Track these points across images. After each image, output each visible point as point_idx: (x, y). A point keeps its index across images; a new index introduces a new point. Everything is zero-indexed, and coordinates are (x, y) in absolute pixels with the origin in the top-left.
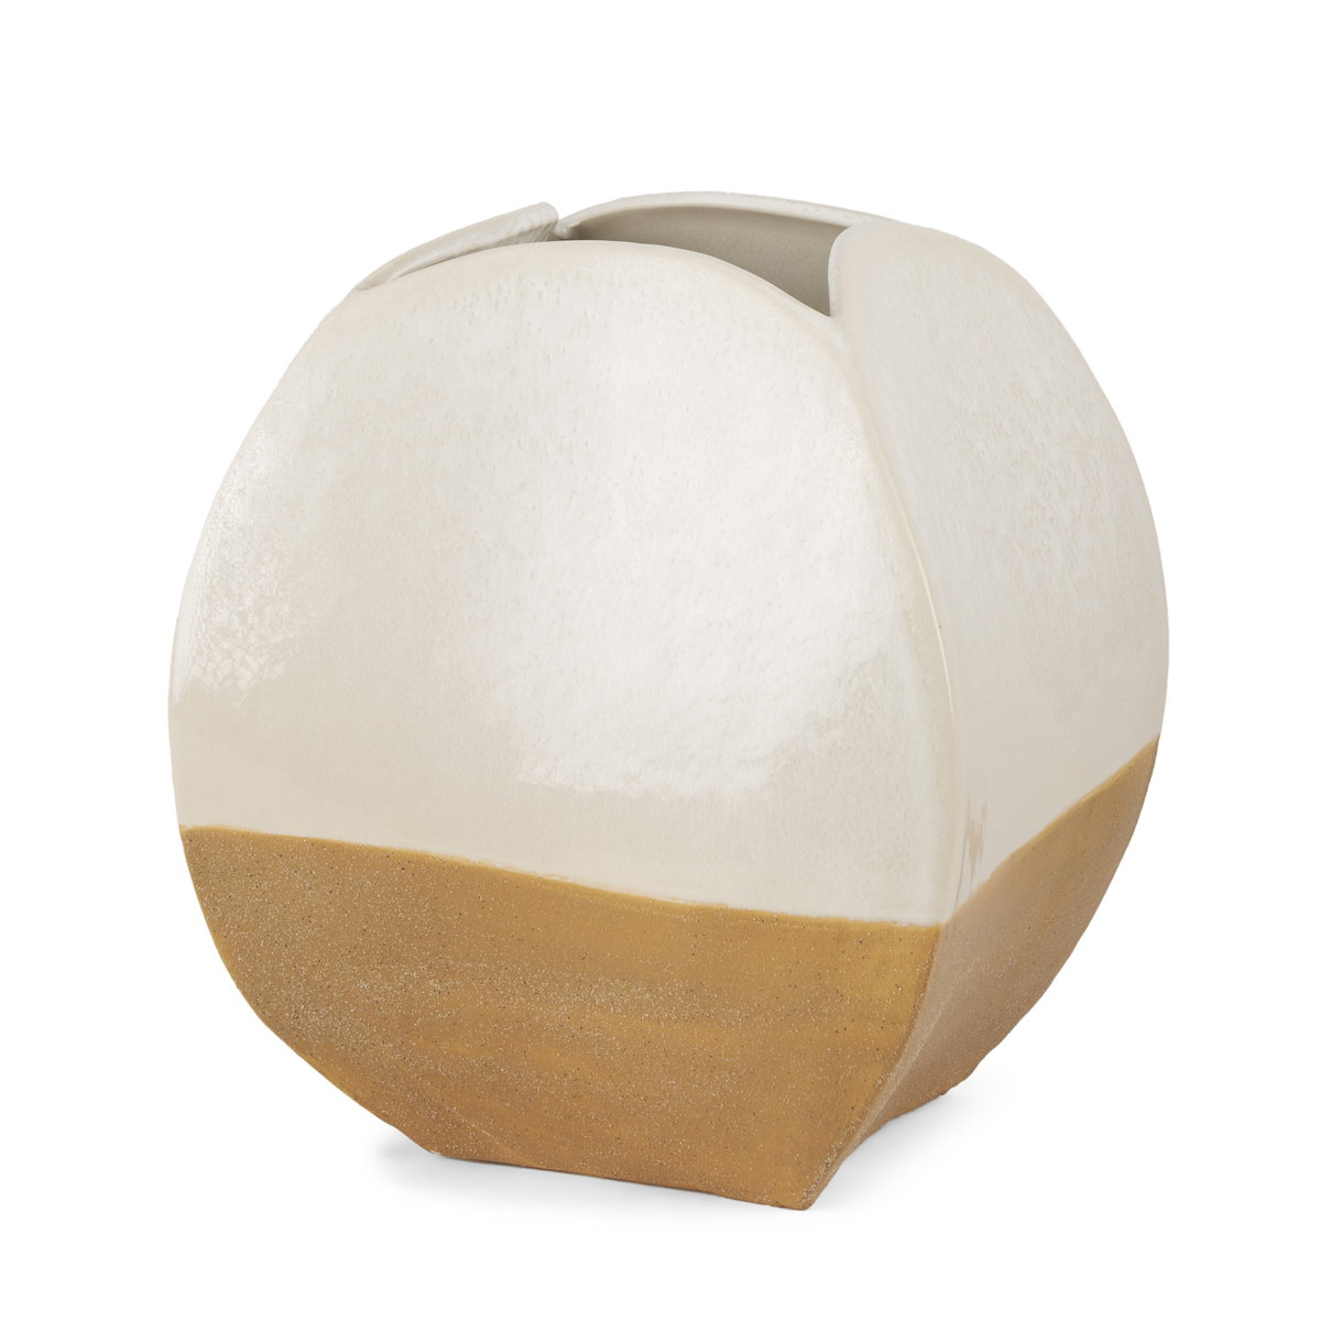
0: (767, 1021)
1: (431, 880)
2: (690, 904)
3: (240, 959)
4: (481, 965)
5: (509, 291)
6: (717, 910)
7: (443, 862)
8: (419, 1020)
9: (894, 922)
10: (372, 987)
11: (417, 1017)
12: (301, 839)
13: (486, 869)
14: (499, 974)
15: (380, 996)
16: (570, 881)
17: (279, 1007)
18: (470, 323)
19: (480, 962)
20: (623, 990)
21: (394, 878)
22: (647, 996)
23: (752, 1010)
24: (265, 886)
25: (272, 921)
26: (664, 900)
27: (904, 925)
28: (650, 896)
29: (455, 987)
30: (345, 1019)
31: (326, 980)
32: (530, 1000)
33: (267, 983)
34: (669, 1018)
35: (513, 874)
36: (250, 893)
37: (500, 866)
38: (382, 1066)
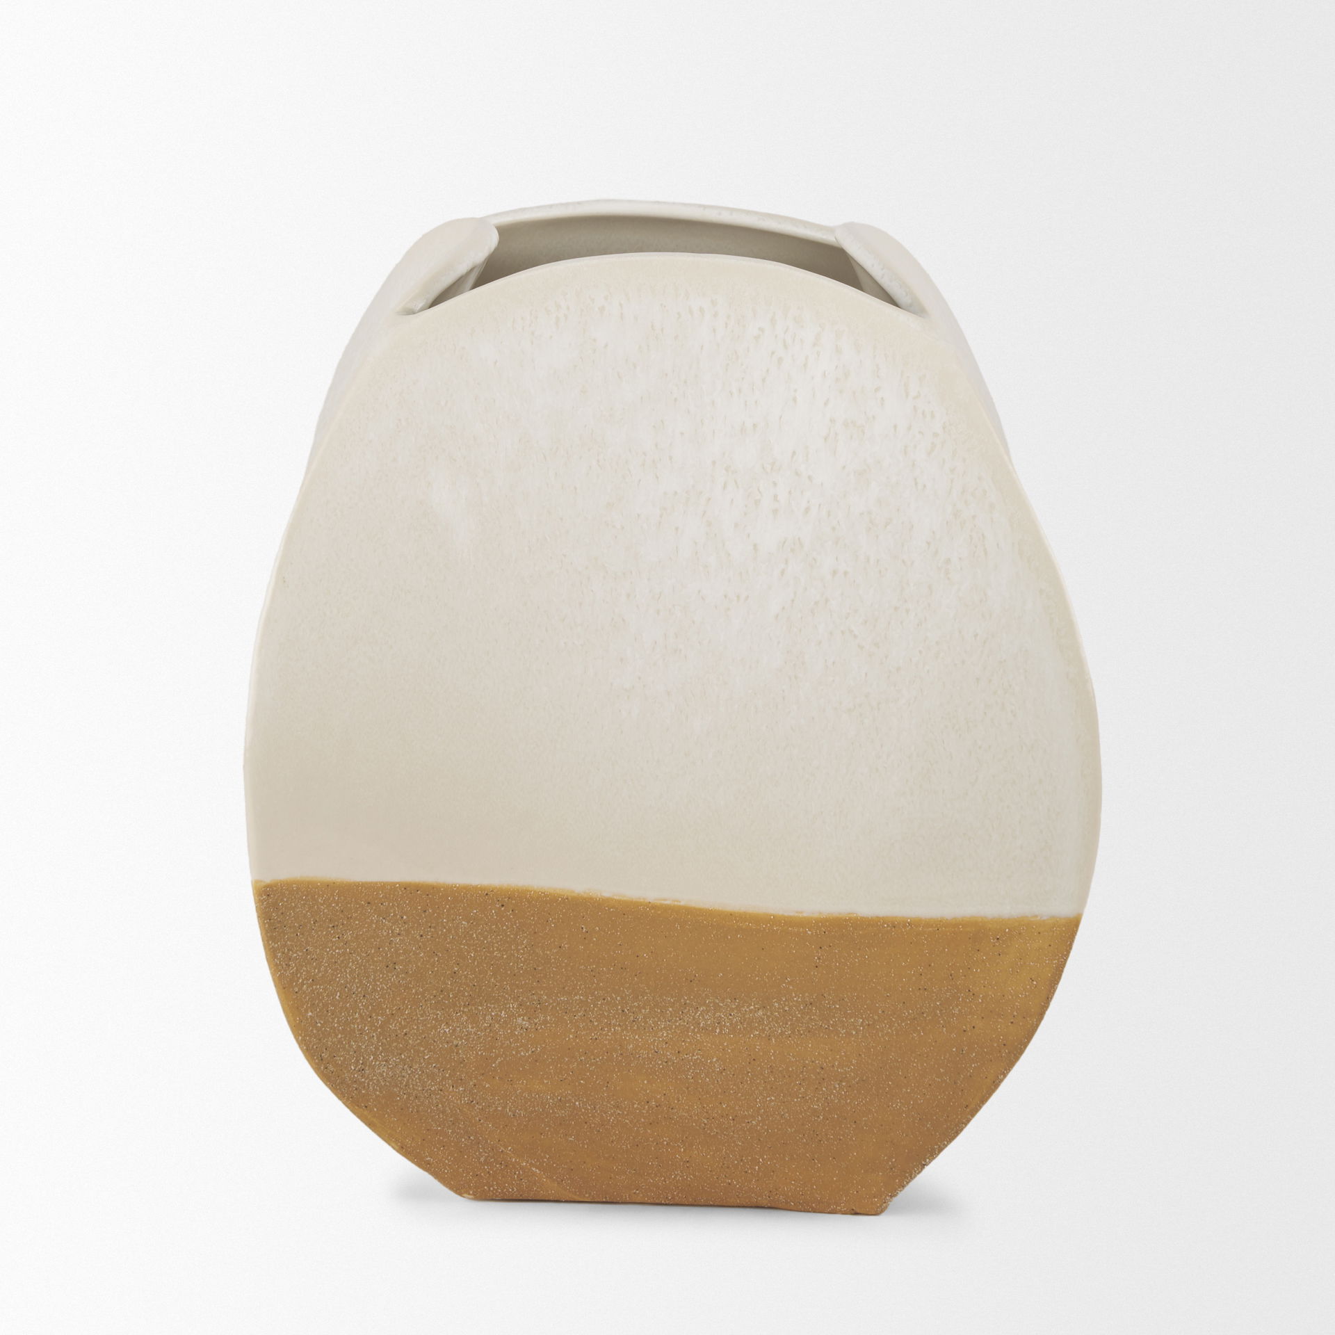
0: (890, 1027)
1: (533, 915)
2: (816, 915)
3: (310, 1014)
4: (577, 997)
5: (568, 308)
6: (846, 920)
7: (546, 896)
8: (499, 1060)
9: (1036, 916)
10: (454, 1030)
11: (496, 1058)
12: (394, 884)
13: (591, 898)
14: (595, 1006)
15: (461, 1039)
16: (682, 903)
17: (345, 1060)
18: (532, 343)
19: (576, 995)
20: (732, 1010)
21: (492, 917)
22: (760, 1013)
23: (876, 1017)
24: (348, 936)
25: (352, 972)
26: (786, 914)
27: (1045, 918)
28: (772, 912)
29: (545, 1022)
30: (416, 1066)
31: (402, 1028)
32: (626, 1029)
33: (337, 1035)
34: (782, 1033)
35: (619, 901)
36: (330, 945)
37: (606, 894)
38: (444, 1112)
